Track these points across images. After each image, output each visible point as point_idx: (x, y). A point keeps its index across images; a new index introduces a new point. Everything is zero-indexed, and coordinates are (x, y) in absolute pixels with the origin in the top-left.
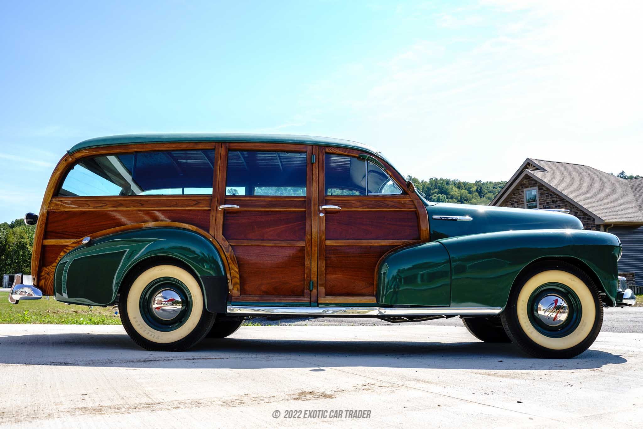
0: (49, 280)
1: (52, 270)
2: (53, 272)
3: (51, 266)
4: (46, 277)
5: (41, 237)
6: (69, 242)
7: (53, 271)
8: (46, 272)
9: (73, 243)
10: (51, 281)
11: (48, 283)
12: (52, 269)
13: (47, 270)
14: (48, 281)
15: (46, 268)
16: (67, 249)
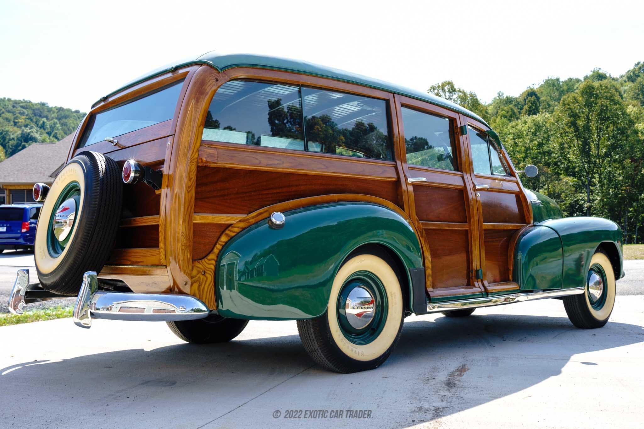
0: (205, 283)
1: (208, 266)
2: (210, 270)
3: (206, 260)
4: (199, 277)
5: (191, 209)
6: (234, 219)
7: (211, 268)
8: (199, 269)
9: (240, 221)
10: (209, 285)
11: (204, 288)
12: (208, 264)
13: (200, 266)
14: (205, 285)
15: (199, 262)
16: (231, 231)
